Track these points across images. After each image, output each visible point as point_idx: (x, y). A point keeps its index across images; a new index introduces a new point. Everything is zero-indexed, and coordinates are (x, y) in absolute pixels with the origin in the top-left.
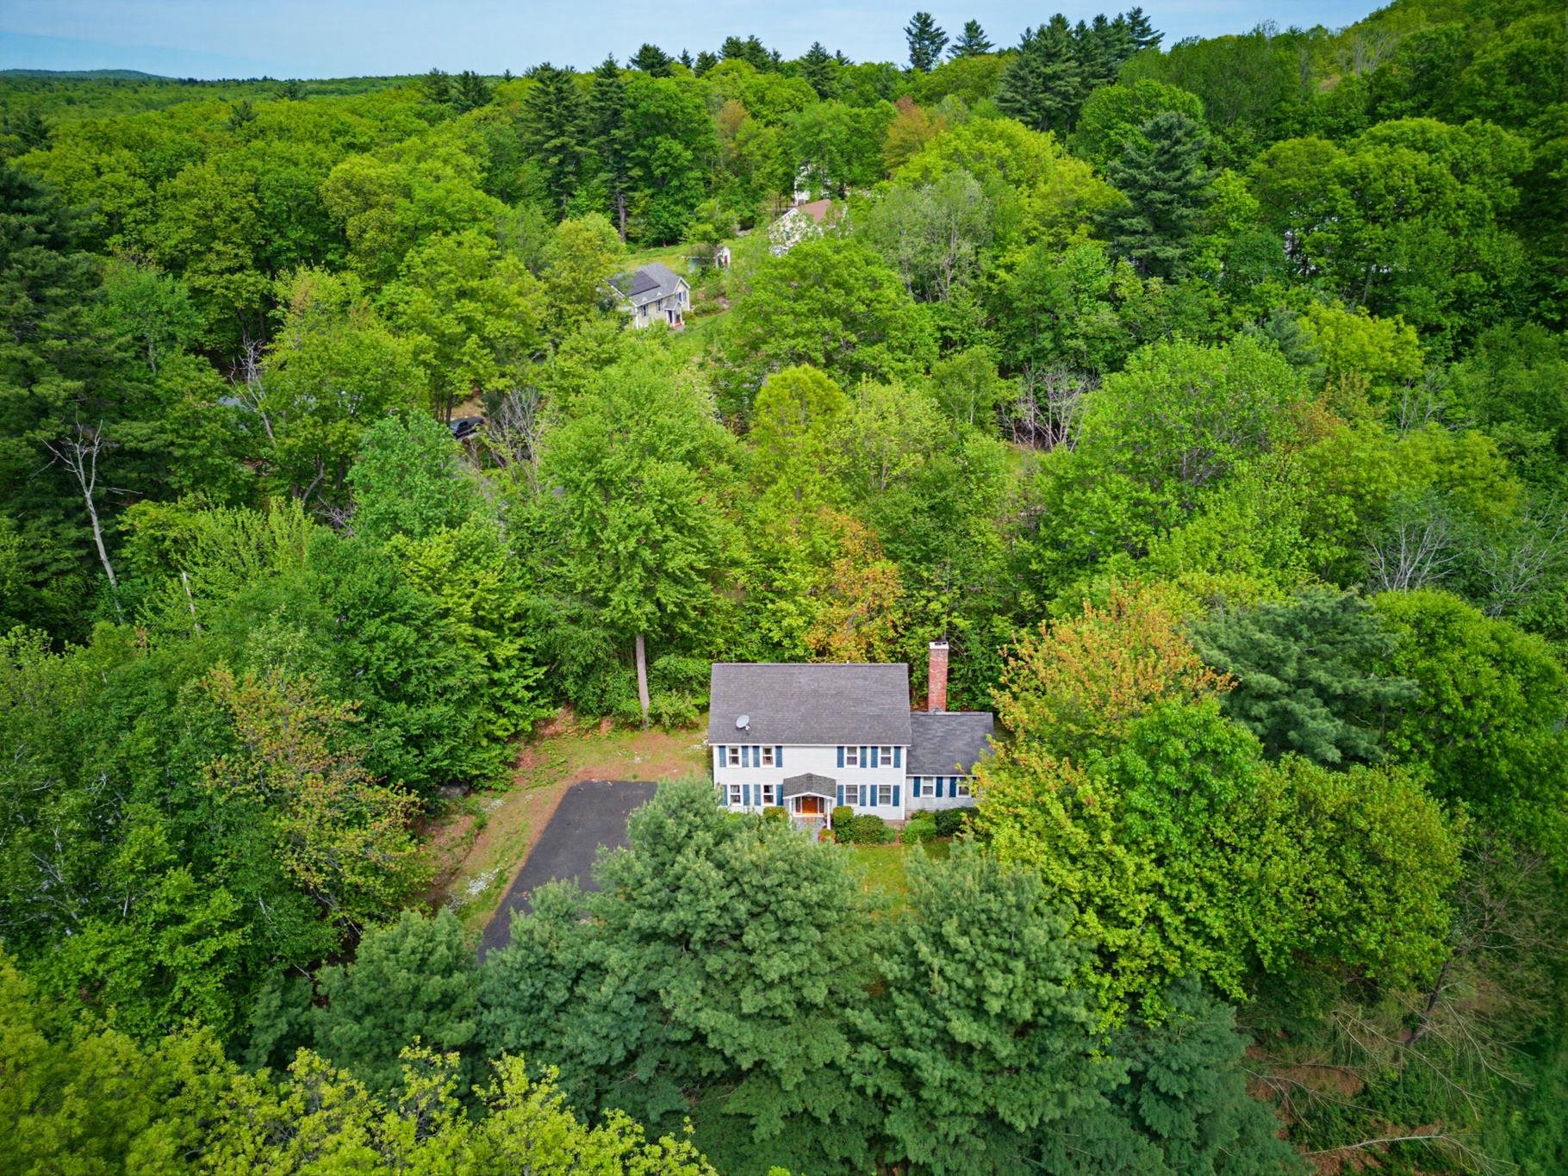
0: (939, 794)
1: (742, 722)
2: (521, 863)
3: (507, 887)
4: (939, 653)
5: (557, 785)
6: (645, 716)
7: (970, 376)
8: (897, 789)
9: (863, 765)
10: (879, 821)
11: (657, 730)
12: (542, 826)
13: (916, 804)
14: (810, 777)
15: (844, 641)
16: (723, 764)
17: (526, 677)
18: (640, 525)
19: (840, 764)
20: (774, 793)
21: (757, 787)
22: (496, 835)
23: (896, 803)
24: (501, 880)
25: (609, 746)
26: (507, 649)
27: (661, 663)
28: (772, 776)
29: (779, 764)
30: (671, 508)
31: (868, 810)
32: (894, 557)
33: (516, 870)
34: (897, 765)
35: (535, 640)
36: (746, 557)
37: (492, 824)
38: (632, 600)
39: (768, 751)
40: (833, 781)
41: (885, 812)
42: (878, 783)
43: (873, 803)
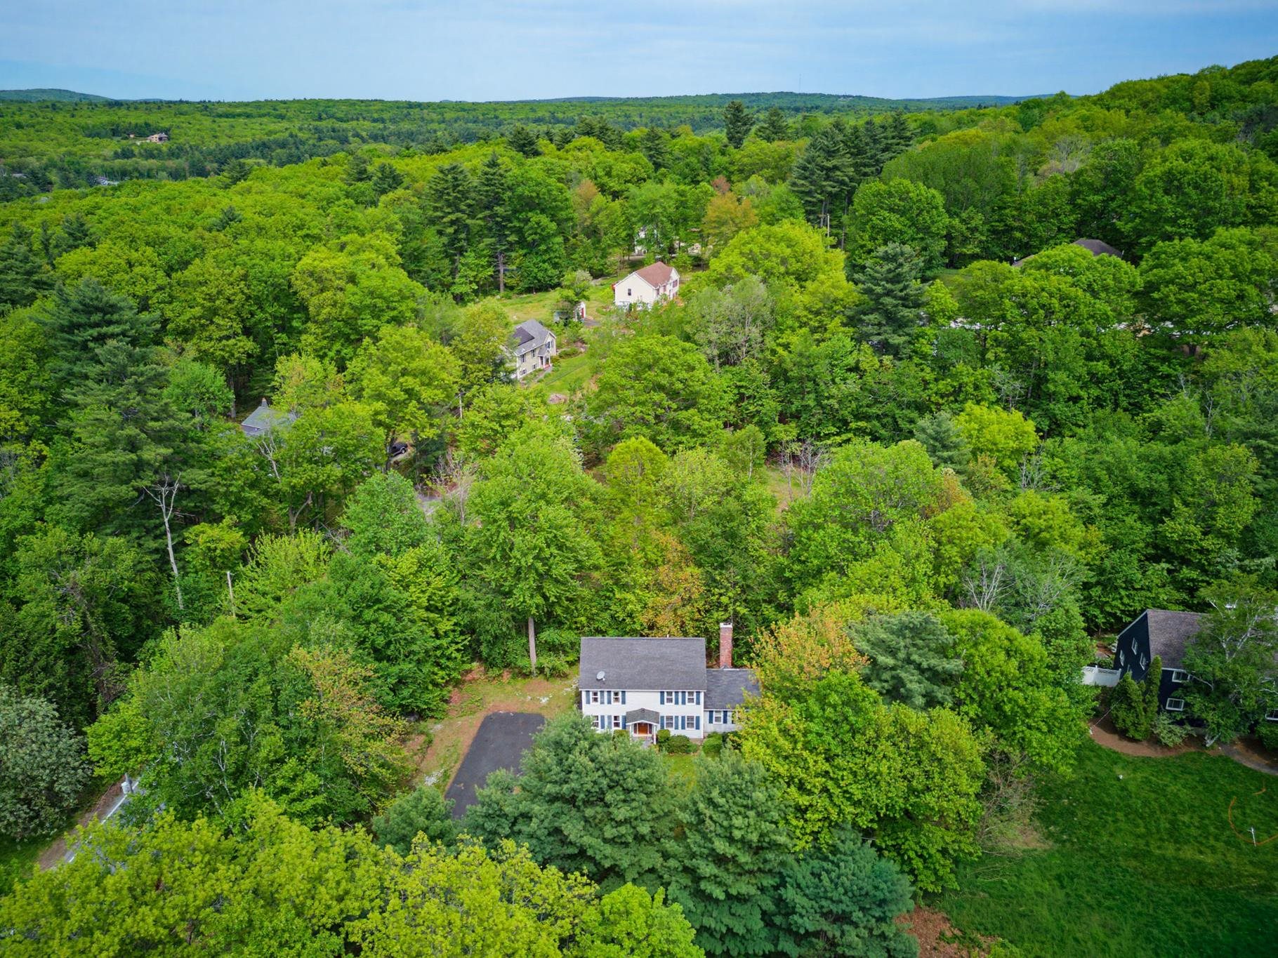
0: (725, 722)
1: (601, 675)
2: (458, 766)
3: (450, 781)
4: (726, 629)
5: (477, 715)
6: (533, 669)
7: (749, 444)
8: (698, 718)
9: (677, 703)
10: (688, 739)
11: (541, 677)
12: (470, 741)
13: (711, 728)
14: (643, 710)
15: (665, 619)
16: (588, 702)
17: (457, 643)
18: (535, 548)
19: (662, 702)
20: (620, 721)
21: (609, 717)
22: (439, 748)
23: (698, 728)
24: (446, 775)
25: (509, 688)
26: (445, 625)
27: (544, 636)
28: (618, 709)
29: (624, 702)
30: (555, 536)
31: (680, 732)
32: (700, 565)
33: (455, 770)
34: (698, 703)
35: (464, 619)
36: (602, 562)
37: (436, 740)
38: (528, 594)
39: (616, 694)
40: (657, 713)
41: (691, 733)
42: (686, 715)
43: (683, 728)
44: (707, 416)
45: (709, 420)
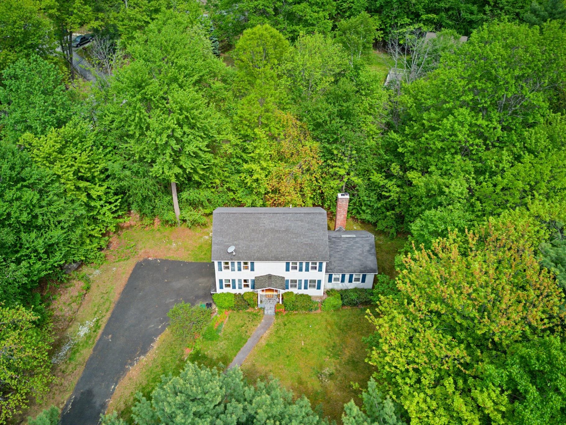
0: (343, 281)
1: (231, 249)
2: (108, 315)
3: (100, 331)
5: (130, 261)
6: (178, 220)
8: (319, 282)
9: (301, 270)
11: (184, 226)
12: (120, 289)
13: (330, 286)
14: (270, 276)
16: (220, 270)
19: (287, 270)
20: (250, 283)
21: (240, 281)
22: (95, 294)
23: (319, 288)
24: (97, 326)
25: (158, 235)
27: (185, 195)
28: (249, 275)
29: (252, 270)
31: (303, 291)
33: (105, 320)
34: (320, 270)
39: (246, 263)
40: (284, 278)
42: (309, 279)
43: (306, 288)
44: (315, 8)
45: (318, 12)
